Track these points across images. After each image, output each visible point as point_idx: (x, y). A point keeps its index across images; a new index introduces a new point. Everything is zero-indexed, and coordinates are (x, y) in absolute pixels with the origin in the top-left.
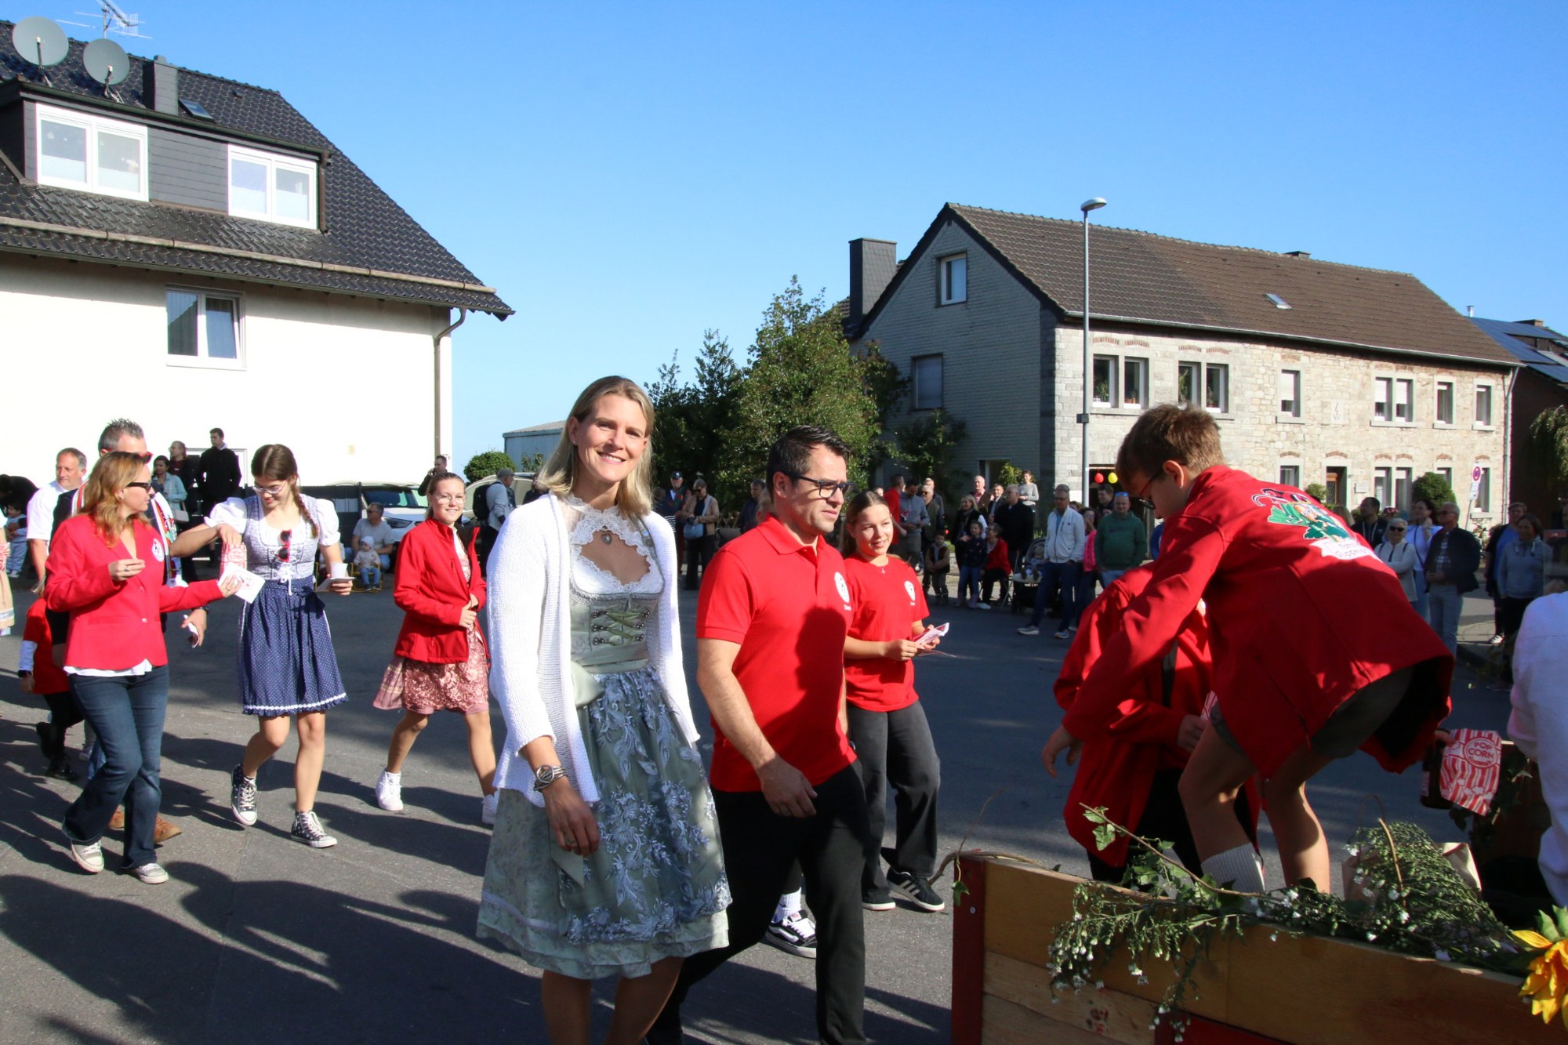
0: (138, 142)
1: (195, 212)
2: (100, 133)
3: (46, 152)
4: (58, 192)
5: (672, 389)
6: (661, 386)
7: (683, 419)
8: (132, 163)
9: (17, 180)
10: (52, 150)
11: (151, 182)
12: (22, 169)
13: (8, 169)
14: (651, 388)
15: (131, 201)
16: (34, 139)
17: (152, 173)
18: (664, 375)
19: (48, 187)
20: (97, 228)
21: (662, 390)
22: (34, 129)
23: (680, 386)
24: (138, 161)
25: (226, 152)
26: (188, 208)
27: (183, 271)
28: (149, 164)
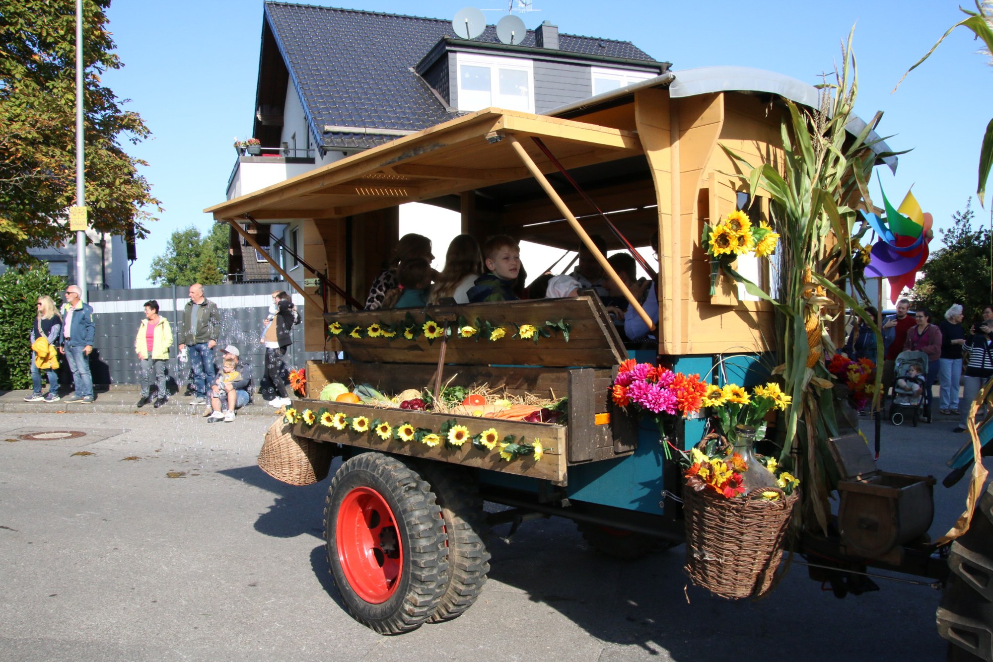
0: (526, 72)
2: (500, 69)
3: (464, 87)
5: (967, 233)
6: (956, 231)
7: (984, 256)
8: (523, 89)
9: (445, 109)
10: (468, 85)
11: (537, 101)
12: (448, 102)
13: (440, 103)
14: (946, 232)
16: (455, 79)
17: (536, 94)
18: (959, 221)
19: (465, 111)
21: (958, 233)
22: (455, 72)
23: (974, 229)
24: (527, 88)
25: (590, 73)
28: (535, 87)
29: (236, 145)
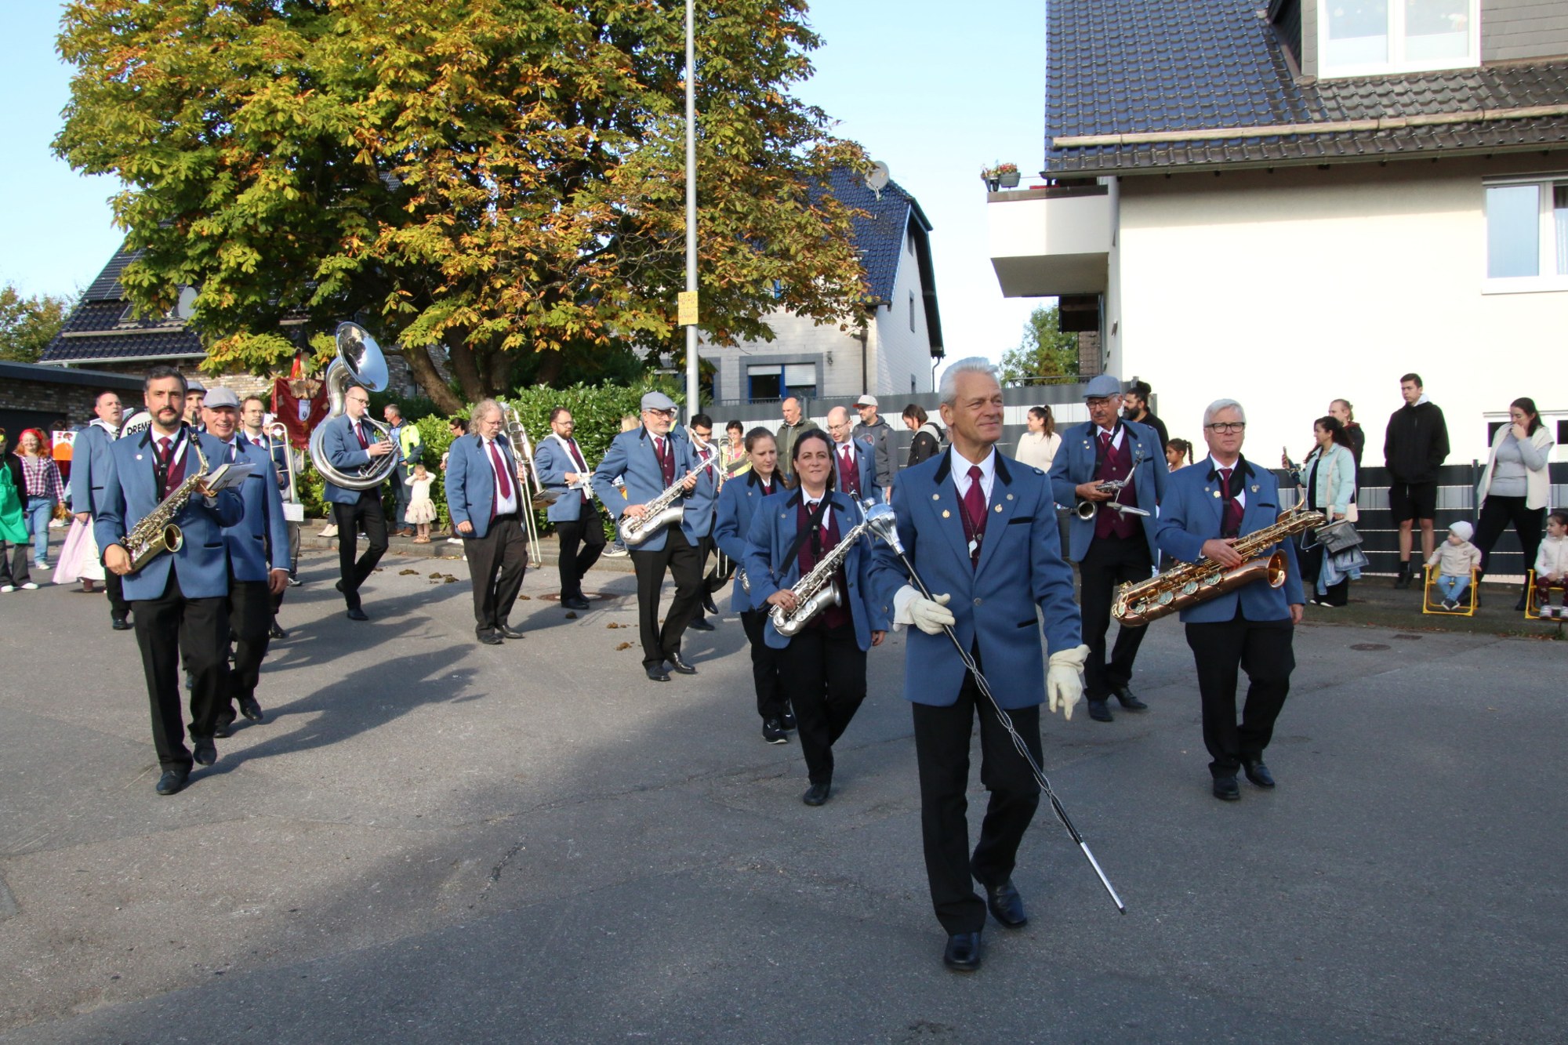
1: (1556, 64)
3: (1334, 34)
4: (1343, 83)
8: (1456, 18)
9: (1292, 80)
10: (1343, 29)
11: (1484, 37)
12: (1299, 66)
13: (1288, 70)
15: (1451, 72)
16: (1314, 22)
17: (1484, 23)
19: (1329, 81)
20: (1372, 118)
22: (1314, 10)
24: (1467, 14)
26: (1545, 61)
27: (1488, 151)
28: (1482, 11)
29: (984, 177)
